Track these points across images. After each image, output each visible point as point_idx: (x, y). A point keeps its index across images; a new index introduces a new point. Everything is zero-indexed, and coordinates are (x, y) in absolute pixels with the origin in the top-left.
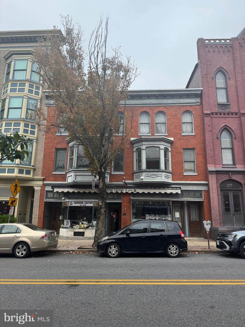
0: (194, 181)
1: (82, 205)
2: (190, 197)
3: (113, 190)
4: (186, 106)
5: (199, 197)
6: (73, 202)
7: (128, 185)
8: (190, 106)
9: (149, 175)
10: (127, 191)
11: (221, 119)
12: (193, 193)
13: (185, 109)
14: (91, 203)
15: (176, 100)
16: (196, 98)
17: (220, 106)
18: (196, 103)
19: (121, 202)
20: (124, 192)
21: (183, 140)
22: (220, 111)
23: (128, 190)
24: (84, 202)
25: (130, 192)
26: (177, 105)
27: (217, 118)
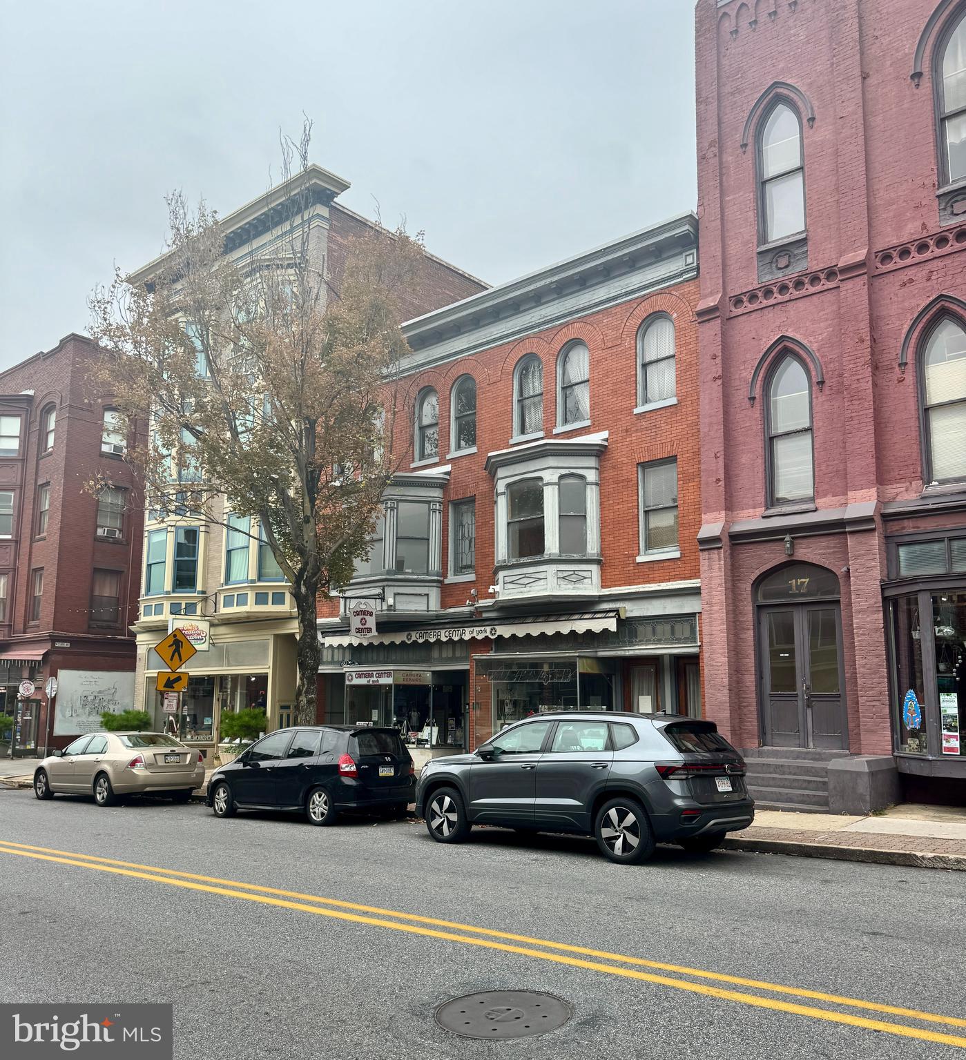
0: (669, 580)
1: (371, 683)
3: (443, 632)
4: (650, 296)
6: (354, 674)
7: (485, 615)
8: (661, 292)
9: (514, 578)
10: (475, 634)
13: (642, 311)
14: (388, 674)
15: (616, 285)
16: (684, 254)
17: (768, 260)
18: (681, 274)
19: (467, 667)
20: (467, 637)
21: (637, 431)
22: (767, 278)
23: (476, 629)
24: (375, 673)
25: (480, 637)
26: (620, 304)
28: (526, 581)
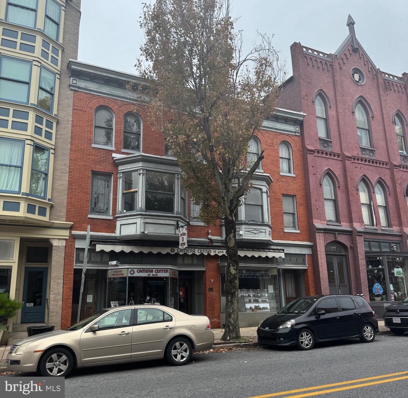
0: (296, 241)
1: (151, 275)
2: (293, 263)
3: (196, 250)
4: (284, 134)
5: (302, 264)
6: (136, 270)
7: (214, 244)
8: (288, 135)
9: (249, 230)
10: (217, 253)
11: (324, 160)
12: (295, 258)
13: (282, 138)
14: (166, 271)
15: (272, 123)
16: (295, 126)
17: (321, 142)
18: (295, 132)
19: (204, 269)
20: (212, 254)
21: (281, 181)
22: (322, 148)
23: (217, 251)
24: (154, 270)
25: (220, 254)
26: (273, 131)
27: (319, 158)
28: (256, 232)
